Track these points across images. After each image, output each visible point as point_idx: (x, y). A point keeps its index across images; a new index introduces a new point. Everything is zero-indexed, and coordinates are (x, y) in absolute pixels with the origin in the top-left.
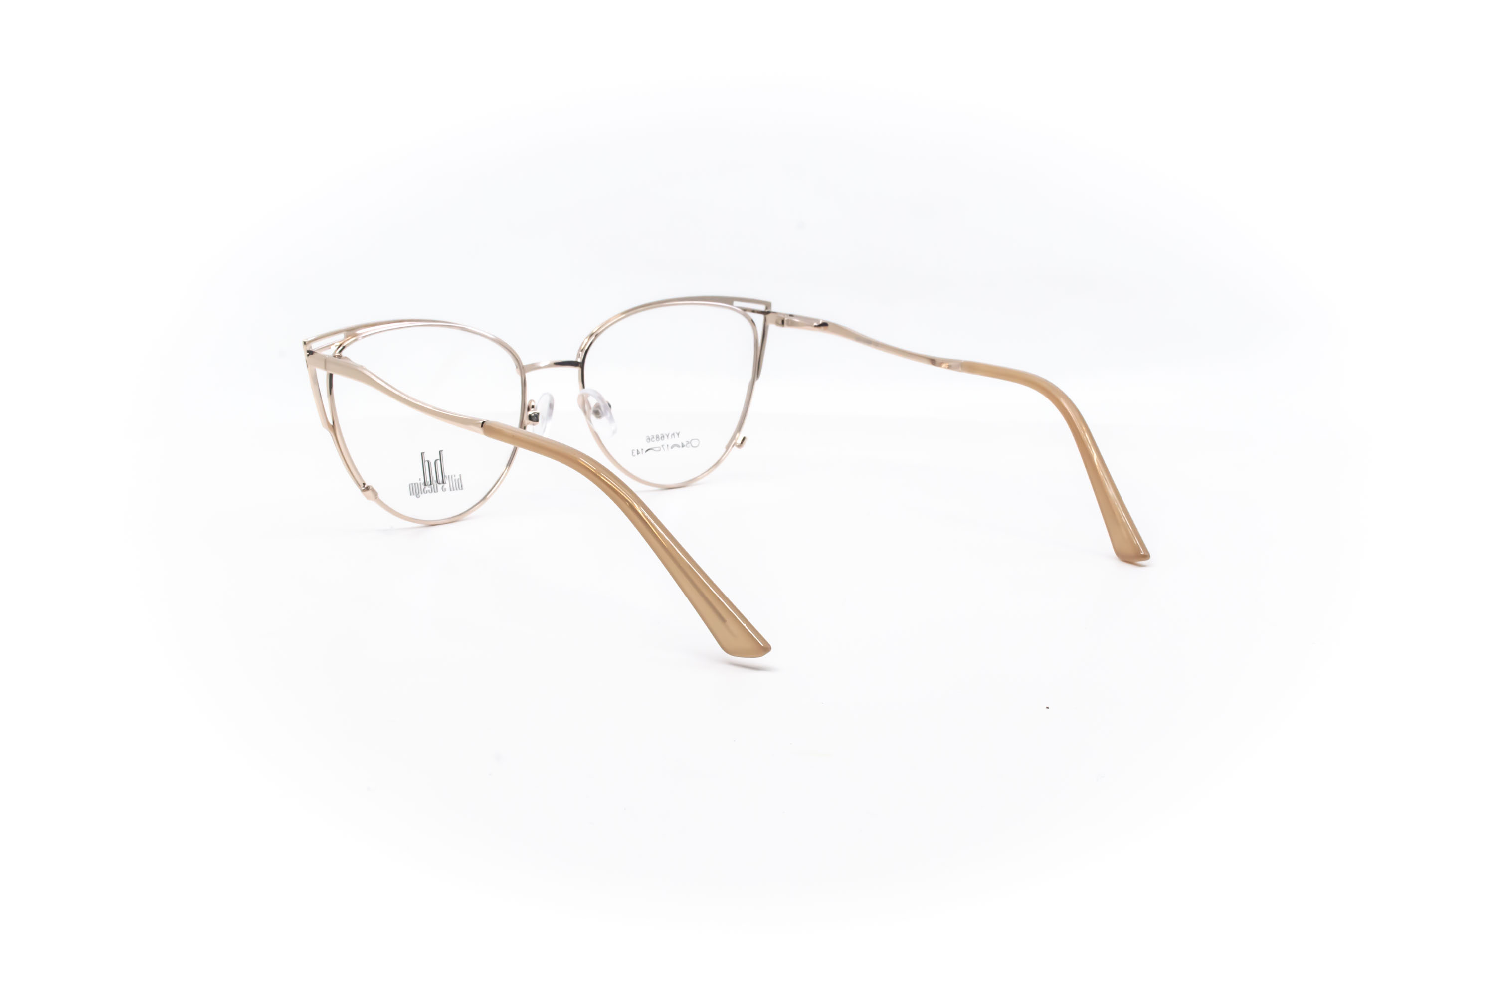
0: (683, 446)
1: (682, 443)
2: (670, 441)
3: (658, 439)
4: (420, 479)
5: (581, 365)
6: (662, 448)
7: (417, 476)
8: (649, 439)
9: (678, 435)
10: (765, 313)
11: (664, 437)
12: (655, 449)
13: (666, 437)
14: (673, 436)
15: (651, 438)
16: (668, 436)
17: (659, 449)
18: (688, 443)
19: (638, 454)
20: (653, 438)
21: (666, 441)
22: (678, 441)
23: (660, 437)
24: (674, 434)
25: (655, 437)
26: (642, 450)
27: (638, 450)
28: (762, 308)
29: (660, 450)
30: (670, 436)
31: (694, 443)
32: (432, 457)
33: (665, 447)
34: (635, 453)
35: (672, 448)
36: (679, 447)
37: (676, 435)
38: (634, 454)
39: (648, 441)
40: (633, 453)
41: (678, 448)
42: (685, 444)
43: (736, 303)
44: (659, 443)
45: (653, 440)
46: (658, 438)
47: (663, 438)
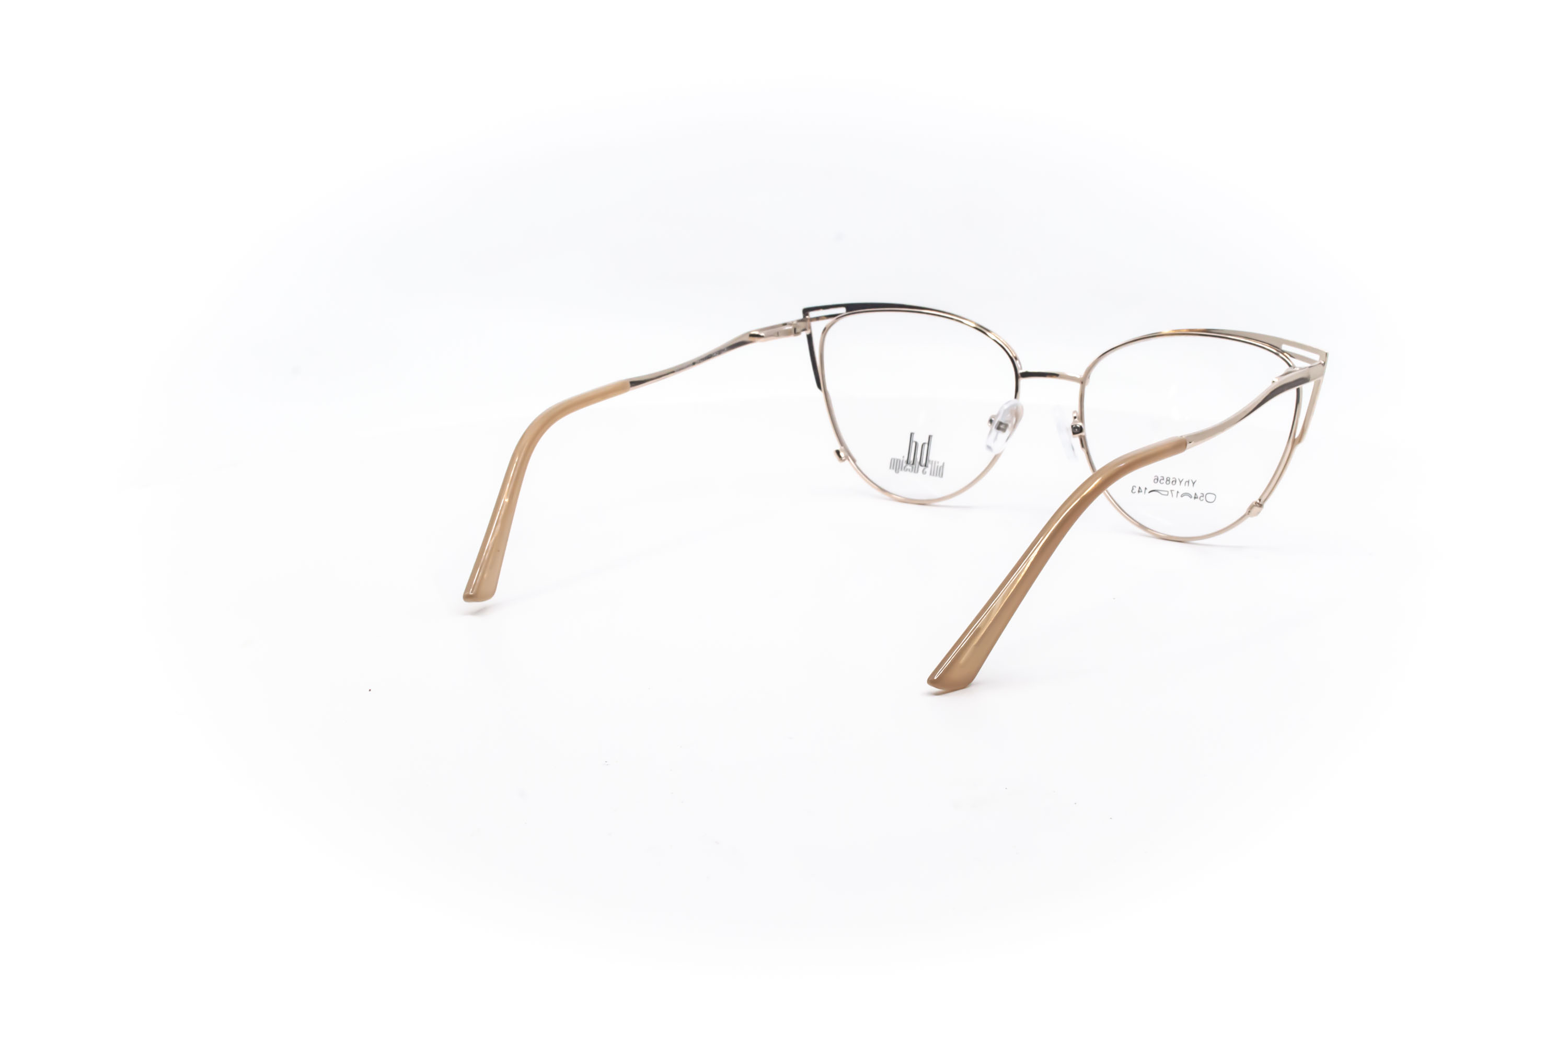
0: (1195, 498)
1: (1196, 494)
2: (1183, 489)
3: (1168, 482)
4: (903, 457)
5: (1082, 382)
6: (1170, 492)
7: (901, 453)
8: (1158, 480)
9: (1194, 483)
11: (1176, 482)
12: (1162, 492)
13: (1178, 482)
14: (1187, 483)
15: (1160, 479)
16: (1181, 482)
17: (1166, 493)
18: (1203, 496)
19: (1139, 492)
20: (1163, 479)
21: (1177, 487)
22: (1191, 490)
23: (1171, 481)
24: (1188, 482)
25: (1165, 479)
26: (1146, 489)
27: (1140, 488)
29: (1167, 495)
30: (1183, 483)
31: (1210, 498)
32: (921, 439)
33: (1175, 493)
34: (1136, 490)
35: (1182, 496)
36: (1191, 497)
37: (1191, 483)
38: (1134, 491)
39: (1156, 481)
40: (1133, 489)
41: (1189, 498)
42: (1199, 495)
44: (1169, 487)
45: (1162, 481)
46: (1169, 480)
47: (1174, 483)
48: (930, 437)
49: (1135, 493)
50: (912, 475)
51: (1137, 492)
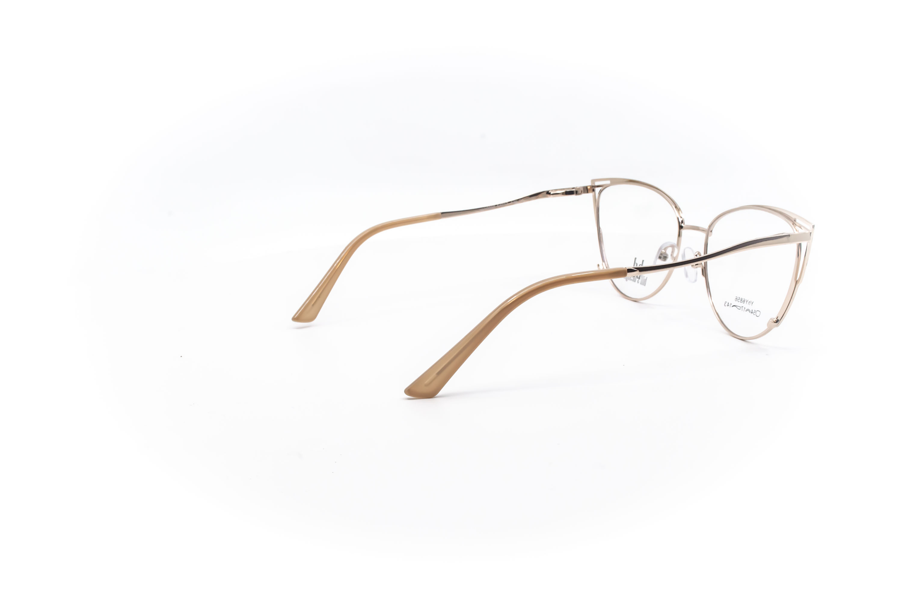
0: (752, 313)
1: (752, 310)
2: (747, 306)
5: (707, 233)
8: (737, 299)
9: (752, 303)
11: (745, 301)
15: (738, 298)
16: (747, 302)
17: (739, 308)
18: (755, 312)
19: (728, 305)
22: (751, 308)
23: (743, 300)
24: (750, 302)
26: (731, 304)
27: (728, 303)
31: (758, 313)
33: (743, 308)
35: (746, 311)
39: (736, 299)
40: (725, 304)
41: (749, 313)
42: (754, 311)
44: (742, 304)
45: (739, 301)
46: (742, 300)
48: (643, 261)
49: (725, 306)
51: (727, 306)
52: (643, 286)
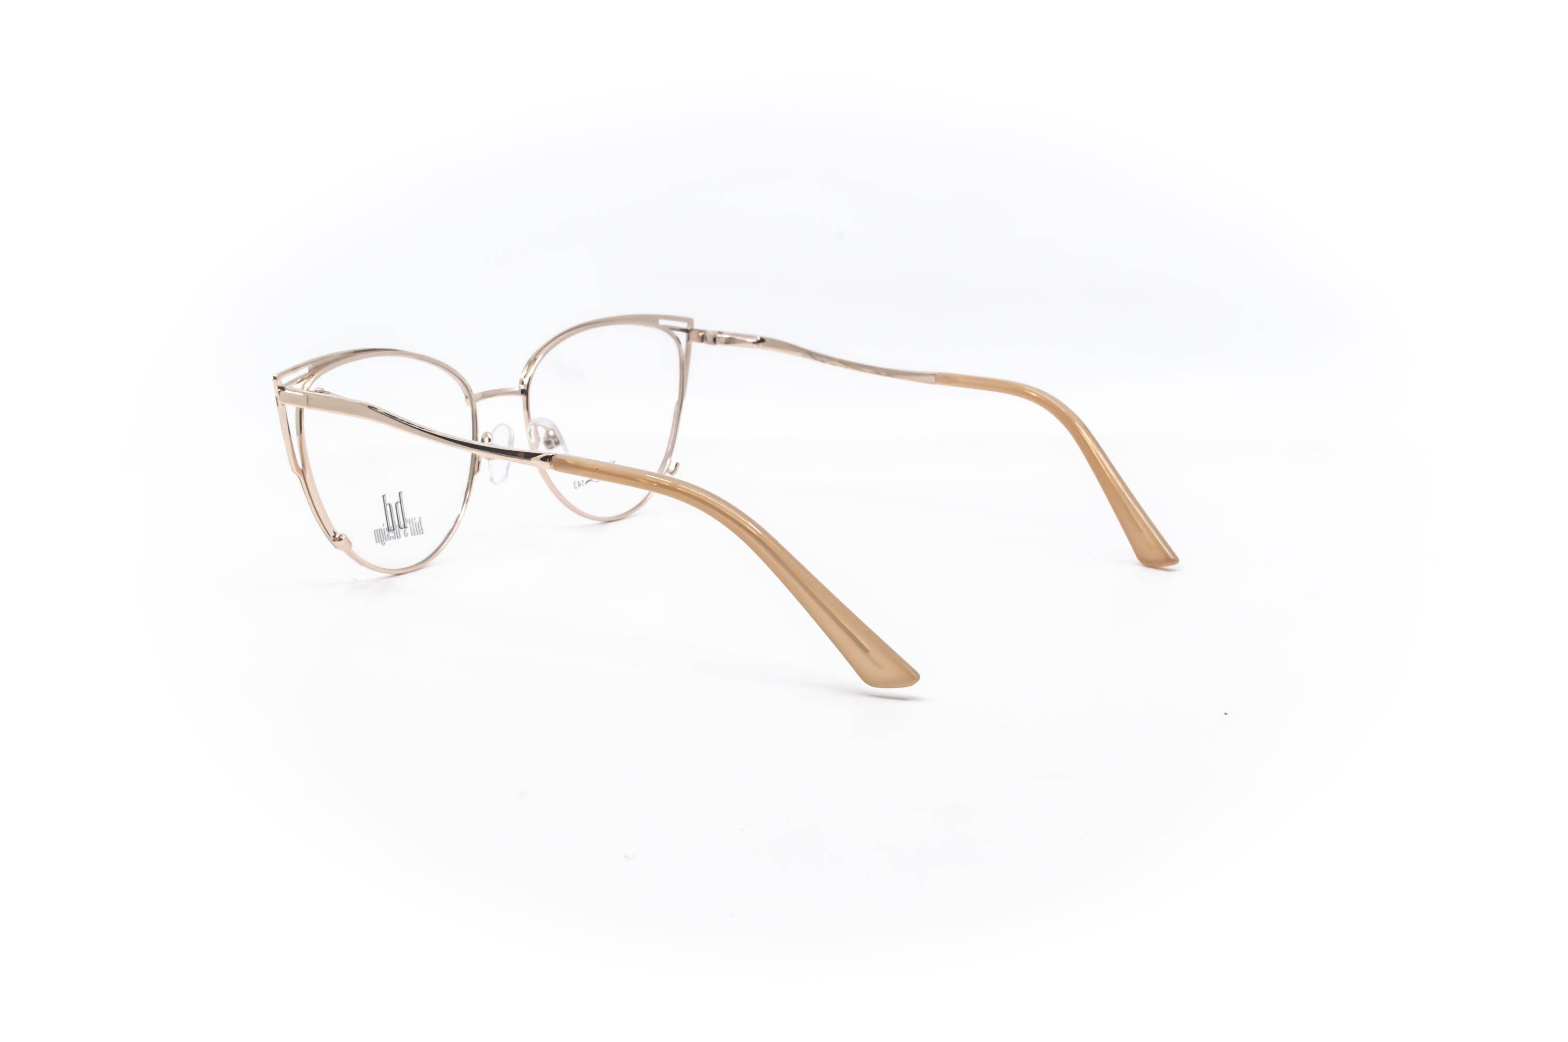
4: (383, 525)
5: (525, 392)
10: (687, 331)
19: (579, 486)
26: (583, 481)
27: (579, 482)
28: (684, 325)
32: (392, 499)
34: (577, 485)
38: (576, 486)
40: (575, 485)
43: (662, 322)
50: (397, 540)
52: (419, 537)
